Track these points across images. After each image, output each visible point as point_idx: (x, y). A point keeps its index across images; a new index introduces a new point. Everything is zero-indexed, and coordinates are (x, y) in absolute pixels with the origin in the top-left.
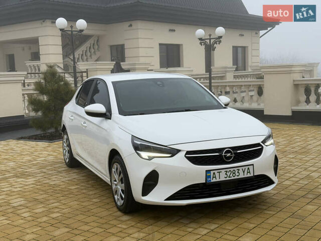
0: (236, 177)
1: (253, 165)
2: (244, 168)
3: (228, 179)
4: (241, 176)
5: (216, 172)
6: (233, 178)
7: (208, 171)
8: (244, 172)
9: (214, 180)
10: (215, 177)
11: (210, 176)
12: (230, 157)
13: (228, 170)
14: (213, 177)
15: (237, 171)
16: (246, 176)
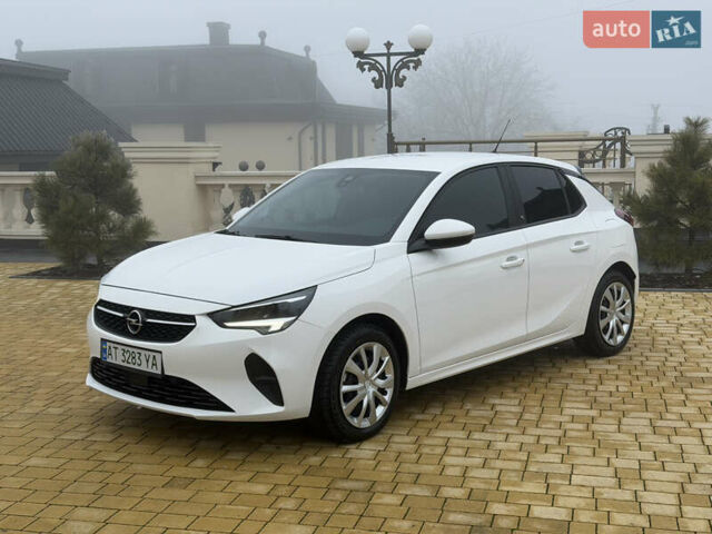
0: (136, 367)
1: (160, 352)
2: (147, 353)
3: (125, 364)
4: (143, 368)
5: (112, 345)
6: (131, 366)
7: (104, 341)
8: (148, 361)
9: (109, 360)
10: (111, 354)
11: (105, 351)
12: (135, 327)
13: (126, 349)
14: (109, 354)
15: (137, 355)
16: (149, 370)
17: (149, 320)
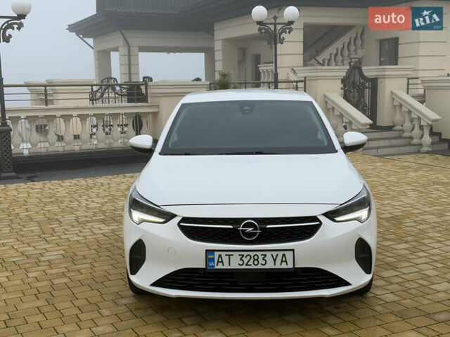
0: (260, 267)
1: (293, 250)
2: (275, 254)
3: (244, 267)
4: (270, 265)
5: (223, 254)
6: (253, 267)
7: (208, 252)
8: (275, 260)
9: (220, 266)
10: (222, 262)
11: (213, 260)
13: (245, 254)
14: (218, 262)
15: (261, 257)
16: (278, 266)
17: (268, 226)
